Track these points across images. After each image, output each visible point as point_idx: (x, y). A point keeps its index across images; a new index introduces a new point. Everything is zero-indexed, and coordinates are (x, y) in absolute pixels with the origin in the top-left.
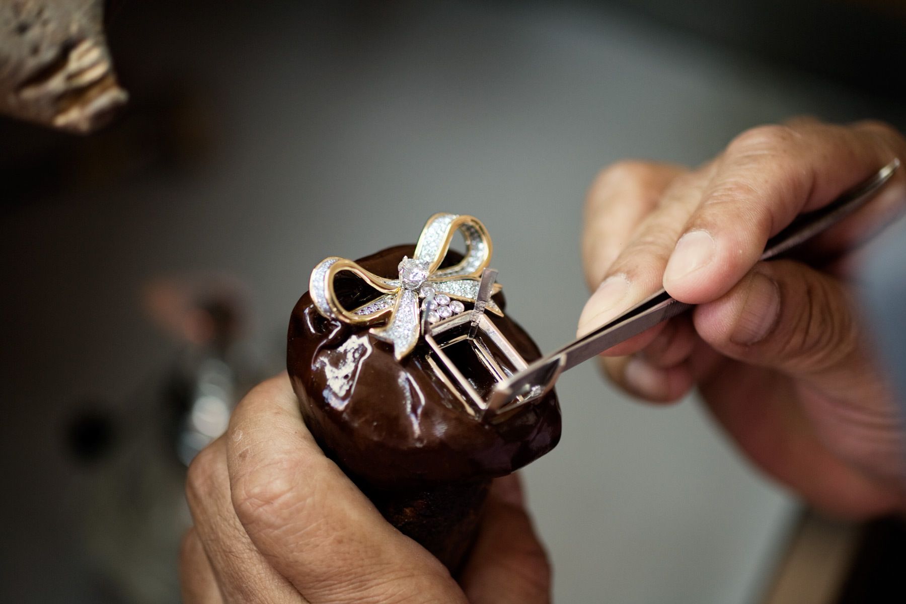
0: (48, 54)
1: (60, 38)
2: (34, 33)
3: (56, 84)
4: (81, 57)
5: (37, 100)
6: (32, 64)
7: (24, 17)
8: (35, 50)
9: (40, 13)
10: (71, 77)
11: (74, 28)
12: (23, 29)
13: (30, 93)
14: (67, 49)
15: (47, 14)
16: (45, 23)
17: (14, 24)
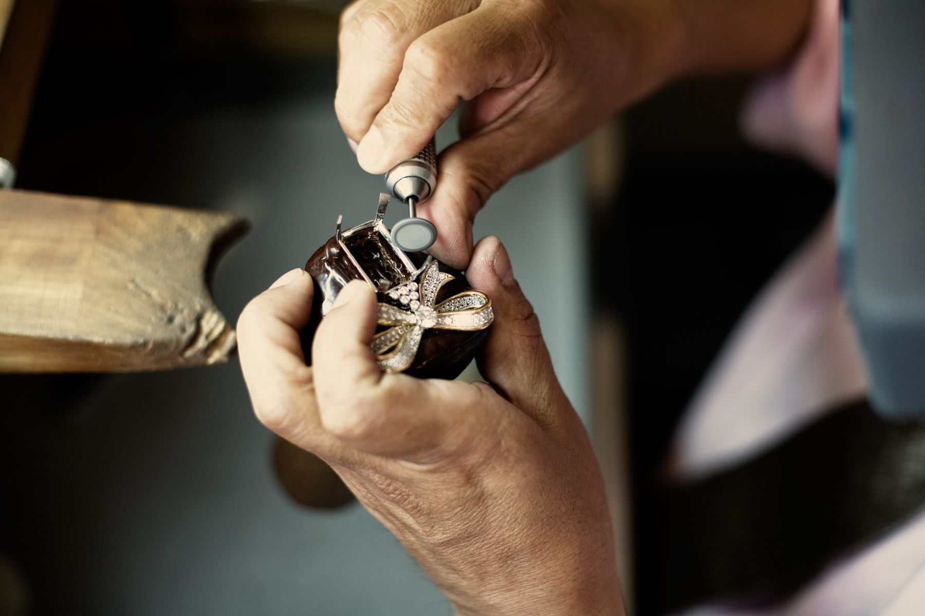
0: (191, 330)
1: (193, 317)
2: (178, 320)
3: (201, 343)
4: (208, 322)
5: (195, 356)
6: (185, 337)
7: (169, 312)
8: (183, 330)
9: (176, 306)
10: (207, 337)
11: (198, 308)
12: (171, 320)
13: (189, 353)
14: (198, 319)
15: (180, 306)
16: (182, 311)
17: (165, 319)
